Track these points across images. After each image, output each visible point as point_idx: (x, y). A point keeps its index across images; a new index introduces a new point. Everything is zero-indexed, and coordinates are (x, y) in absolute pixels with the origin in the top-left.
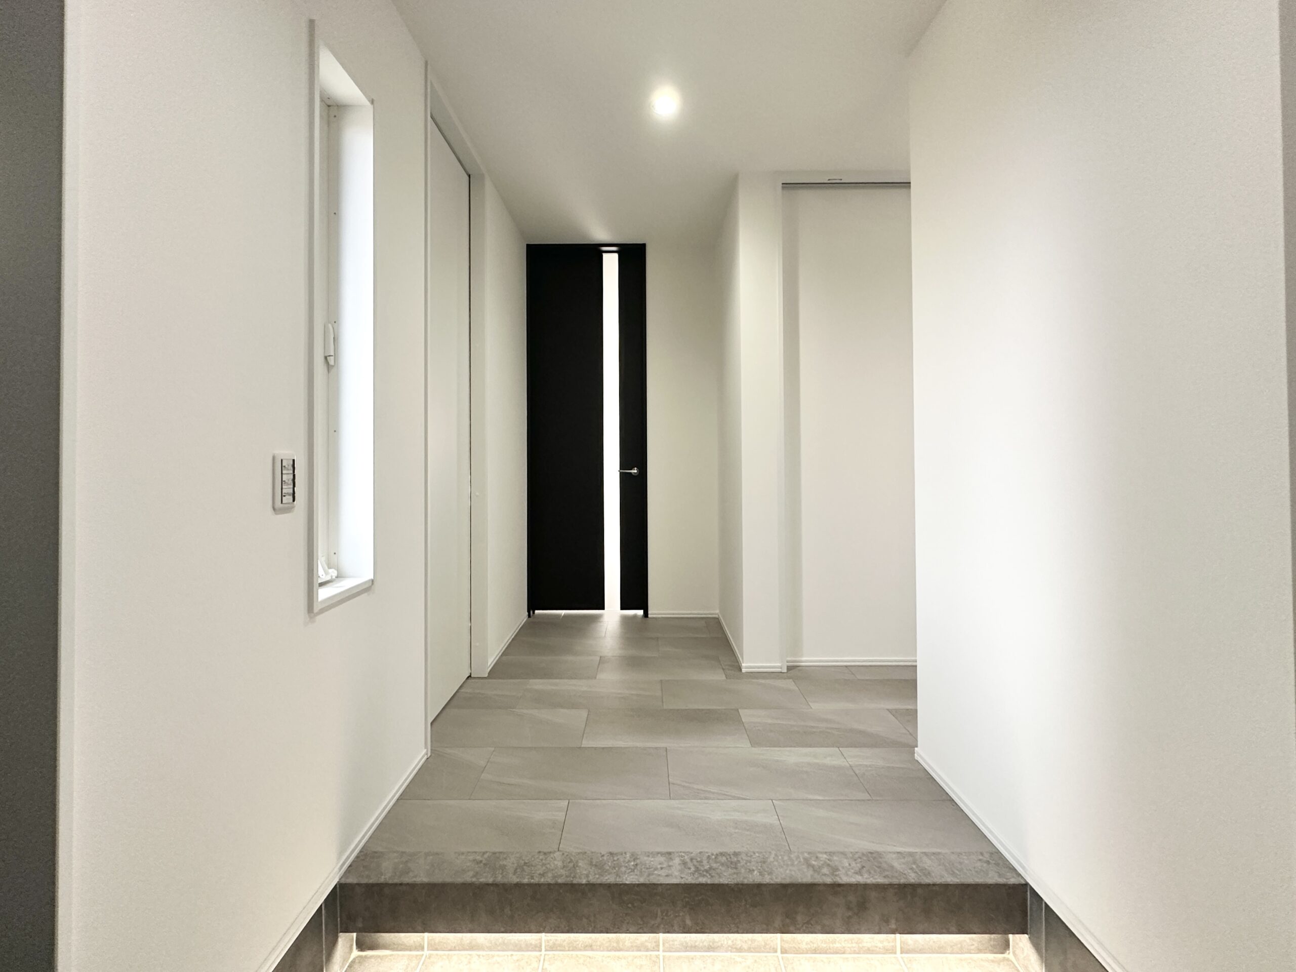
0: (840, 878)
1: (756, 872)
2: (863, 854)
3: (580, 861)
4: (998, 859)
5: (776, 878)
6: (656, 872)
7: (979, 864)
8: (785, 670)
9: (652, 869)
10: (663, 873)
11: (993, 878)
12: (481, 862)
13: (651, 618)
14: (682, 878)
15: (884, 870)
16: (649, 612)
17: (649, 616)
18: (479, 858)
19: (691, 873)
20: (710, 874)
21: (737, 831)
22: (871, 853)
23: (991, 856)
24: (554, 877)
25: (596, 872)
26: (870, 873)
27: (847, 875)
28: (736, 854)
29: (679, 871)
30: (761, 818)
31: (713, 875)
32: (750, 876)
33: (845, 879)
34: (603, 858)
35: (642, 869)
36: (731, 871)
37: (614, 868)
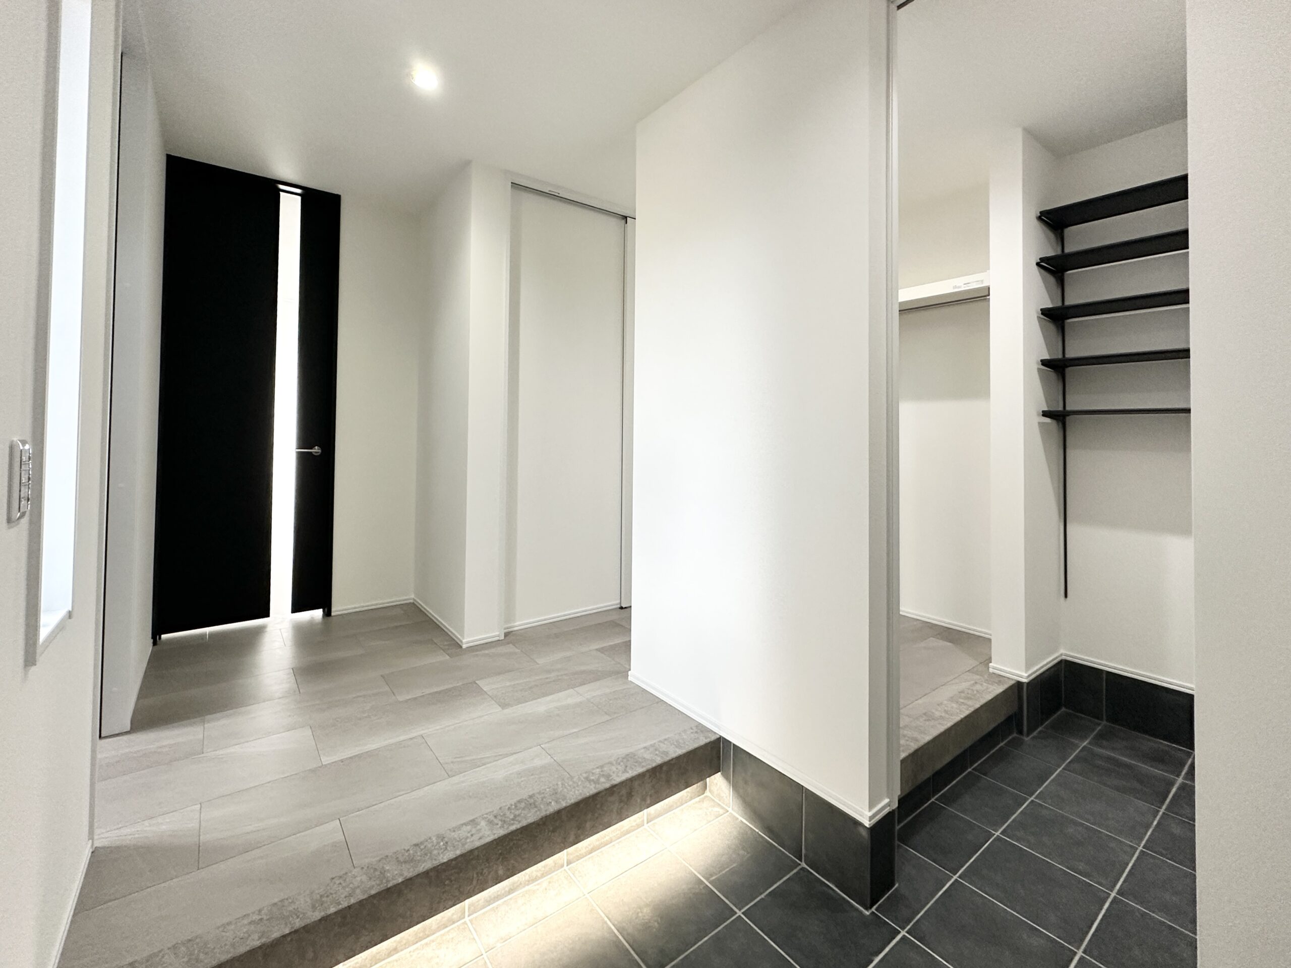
0: (614, 780)
1: (553, 803)
2: (623, 758)
3: (385, 866)
4: (701, 729)
5: (570, 800)
6: (468, 840)
7: (692, 735)
8: (502, 637)
9: (463, 840)
10: (476, 837)
11: (702, 741)
12: (261, 919)
13: (334, 616)
14: (494, 834)
15: (640, 763)
16: (333, 609)
17: (333, 614)
18: (256, 917)
19: (500, 827)
20: (517, 821)
21: (523, 779)
22: (628, 755)
23: (697, 728)
24: (364, 892)
25: (409, 867)
26: (633, 768)
27: (618, 776)
28: (531, 797)
29: (489, 830)
30: (538, 763)
31: (520, 820)
32: (550, 807)
33: (617, 780)
34: (409, 852)
35: (454, 844)
36: (533, 811)
37: (426, 854)
